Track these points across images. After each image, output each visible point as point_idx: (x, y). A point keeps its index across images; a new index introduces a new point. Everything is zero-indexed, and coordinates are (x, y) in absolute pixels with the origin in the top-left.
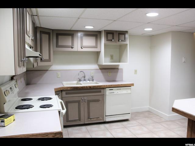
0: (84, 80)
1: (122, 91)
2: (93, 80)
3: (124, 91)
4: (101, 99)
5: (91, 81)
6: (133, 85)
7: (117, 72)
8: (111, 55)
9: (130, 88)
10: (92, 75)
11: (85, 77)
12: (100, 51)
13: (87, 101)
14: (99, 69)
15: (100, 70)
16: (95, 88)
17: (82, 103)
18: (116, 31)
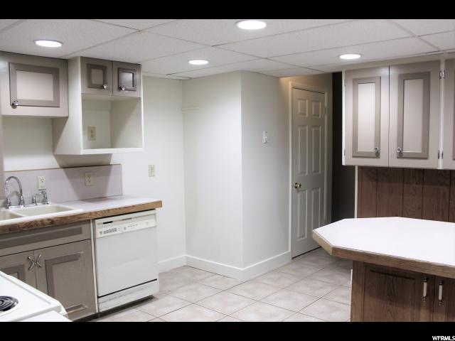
0: (20, 204)
1: (135, 223)
2: (45, 201)
3: (139, 223)
4: (82, 252)
5: (40, 205)
6: (159, 204)
7: (108, 174)
8: (88, 128)
9: (155, 214)
10: (41, 185)
11: (20, 194)
12: (67, 118)
13: (42, 264)
14: (58, 166)
15: (62, 170)
16: (65, 222)
17: (30, 272)
18: (112, 62)
